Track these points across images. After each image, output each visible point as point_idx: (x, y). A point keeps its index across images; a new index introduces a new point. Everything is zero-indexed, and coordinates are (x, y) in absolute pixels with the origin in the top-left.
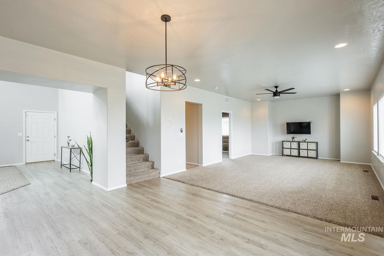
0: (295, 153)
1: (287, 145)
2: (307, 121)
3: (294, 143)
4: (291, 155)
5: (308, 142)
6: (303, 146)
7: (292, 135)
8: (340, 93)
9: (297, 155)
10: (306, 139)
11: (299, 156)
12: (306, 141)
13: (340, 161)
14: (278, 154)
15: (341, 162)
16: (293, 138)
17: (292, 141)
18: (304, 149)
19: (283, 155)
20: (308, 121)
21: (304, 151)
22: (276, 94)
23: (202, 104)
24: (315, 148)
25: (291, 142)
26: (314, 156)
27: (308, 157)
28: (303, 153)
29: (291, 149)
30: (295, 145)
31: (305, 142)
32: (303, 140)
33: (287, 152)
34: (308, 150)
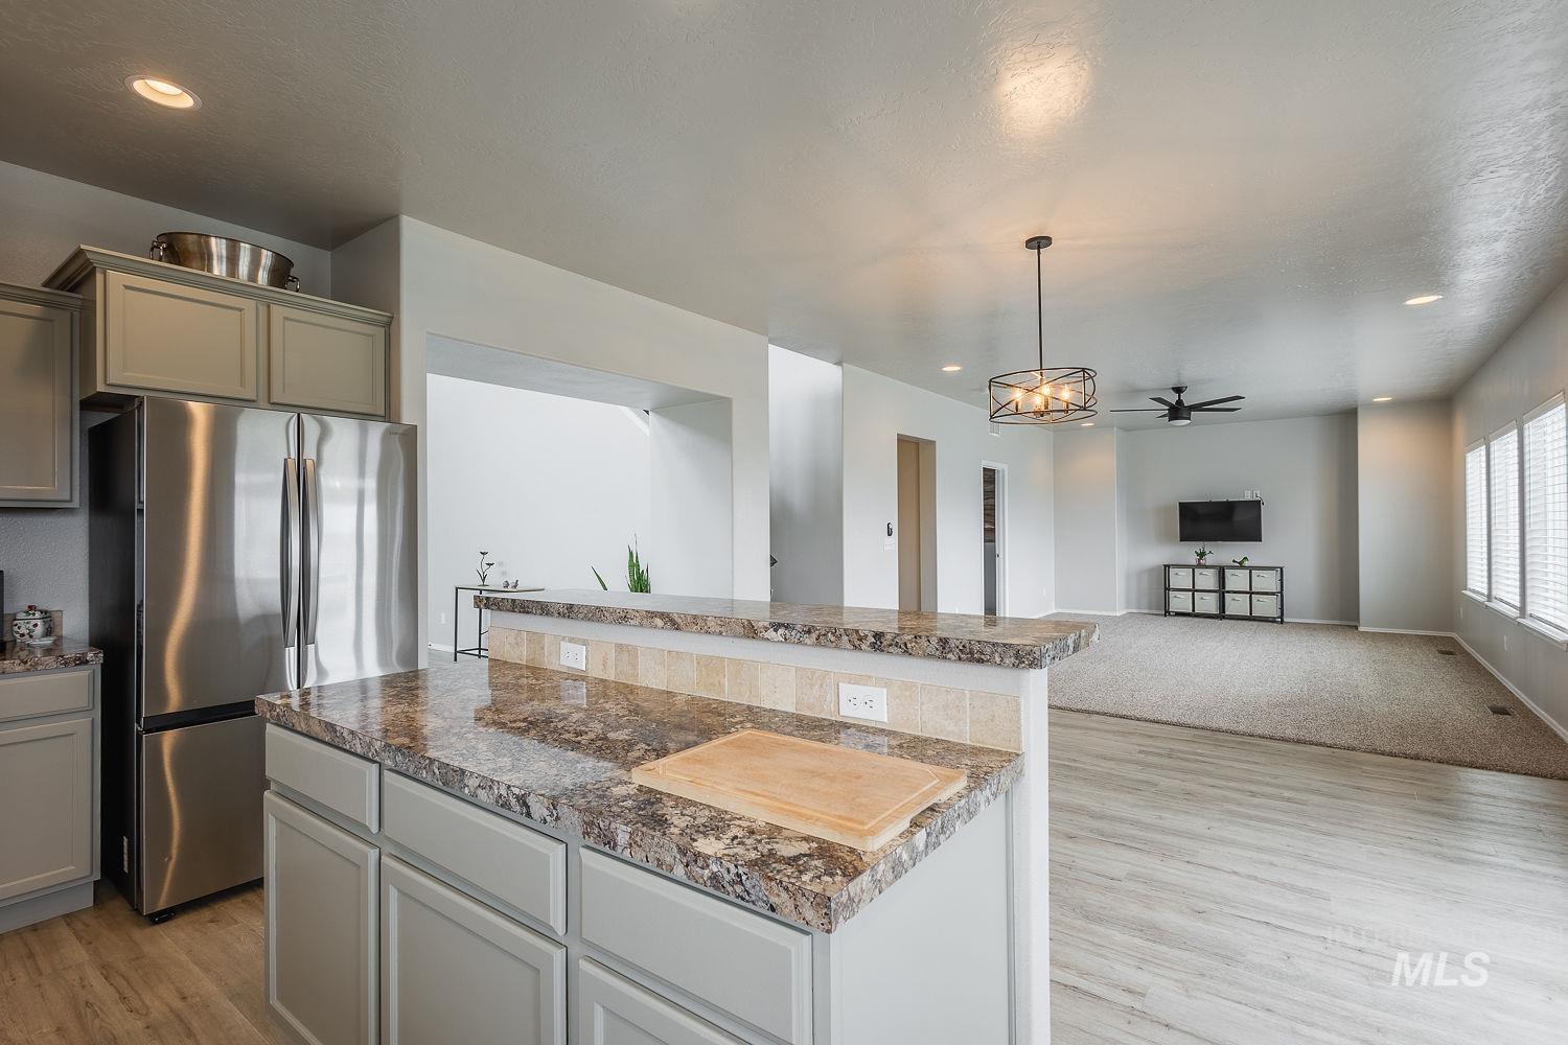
0: (1208, 604)
1: (1181, 578)
2: (1246, 499)
3: (1205, 571)
4: (1194, 610)
5: (1251, 569)
6: (1235, 581)
7: (1198, 546)
8: (1356, 409)
9: (1214, 610)
10: (1245, 558)
11: (1222, 615)
12: (1246, 563)
13: (1356, 628)
14: (1146, 611)
15: (1361, 629)
16: (1202, 555)
17: (1200, 566)
18: (1235, 592)
19: (1167, 613)
20: (1248, 497)
21: (1236, 596)
22: (1177, 411)
23: (933, 443)
24: (1275, 588)
25: (1193, 568)
26: (1274, 612)
27: (1251, 618)
28: (1236, 605)
29: (1194, 591)
30: (1208, 579)
31: (1241, 566)
32: (1234, 561)
33: (1180, 602)
34: (1251, 593)
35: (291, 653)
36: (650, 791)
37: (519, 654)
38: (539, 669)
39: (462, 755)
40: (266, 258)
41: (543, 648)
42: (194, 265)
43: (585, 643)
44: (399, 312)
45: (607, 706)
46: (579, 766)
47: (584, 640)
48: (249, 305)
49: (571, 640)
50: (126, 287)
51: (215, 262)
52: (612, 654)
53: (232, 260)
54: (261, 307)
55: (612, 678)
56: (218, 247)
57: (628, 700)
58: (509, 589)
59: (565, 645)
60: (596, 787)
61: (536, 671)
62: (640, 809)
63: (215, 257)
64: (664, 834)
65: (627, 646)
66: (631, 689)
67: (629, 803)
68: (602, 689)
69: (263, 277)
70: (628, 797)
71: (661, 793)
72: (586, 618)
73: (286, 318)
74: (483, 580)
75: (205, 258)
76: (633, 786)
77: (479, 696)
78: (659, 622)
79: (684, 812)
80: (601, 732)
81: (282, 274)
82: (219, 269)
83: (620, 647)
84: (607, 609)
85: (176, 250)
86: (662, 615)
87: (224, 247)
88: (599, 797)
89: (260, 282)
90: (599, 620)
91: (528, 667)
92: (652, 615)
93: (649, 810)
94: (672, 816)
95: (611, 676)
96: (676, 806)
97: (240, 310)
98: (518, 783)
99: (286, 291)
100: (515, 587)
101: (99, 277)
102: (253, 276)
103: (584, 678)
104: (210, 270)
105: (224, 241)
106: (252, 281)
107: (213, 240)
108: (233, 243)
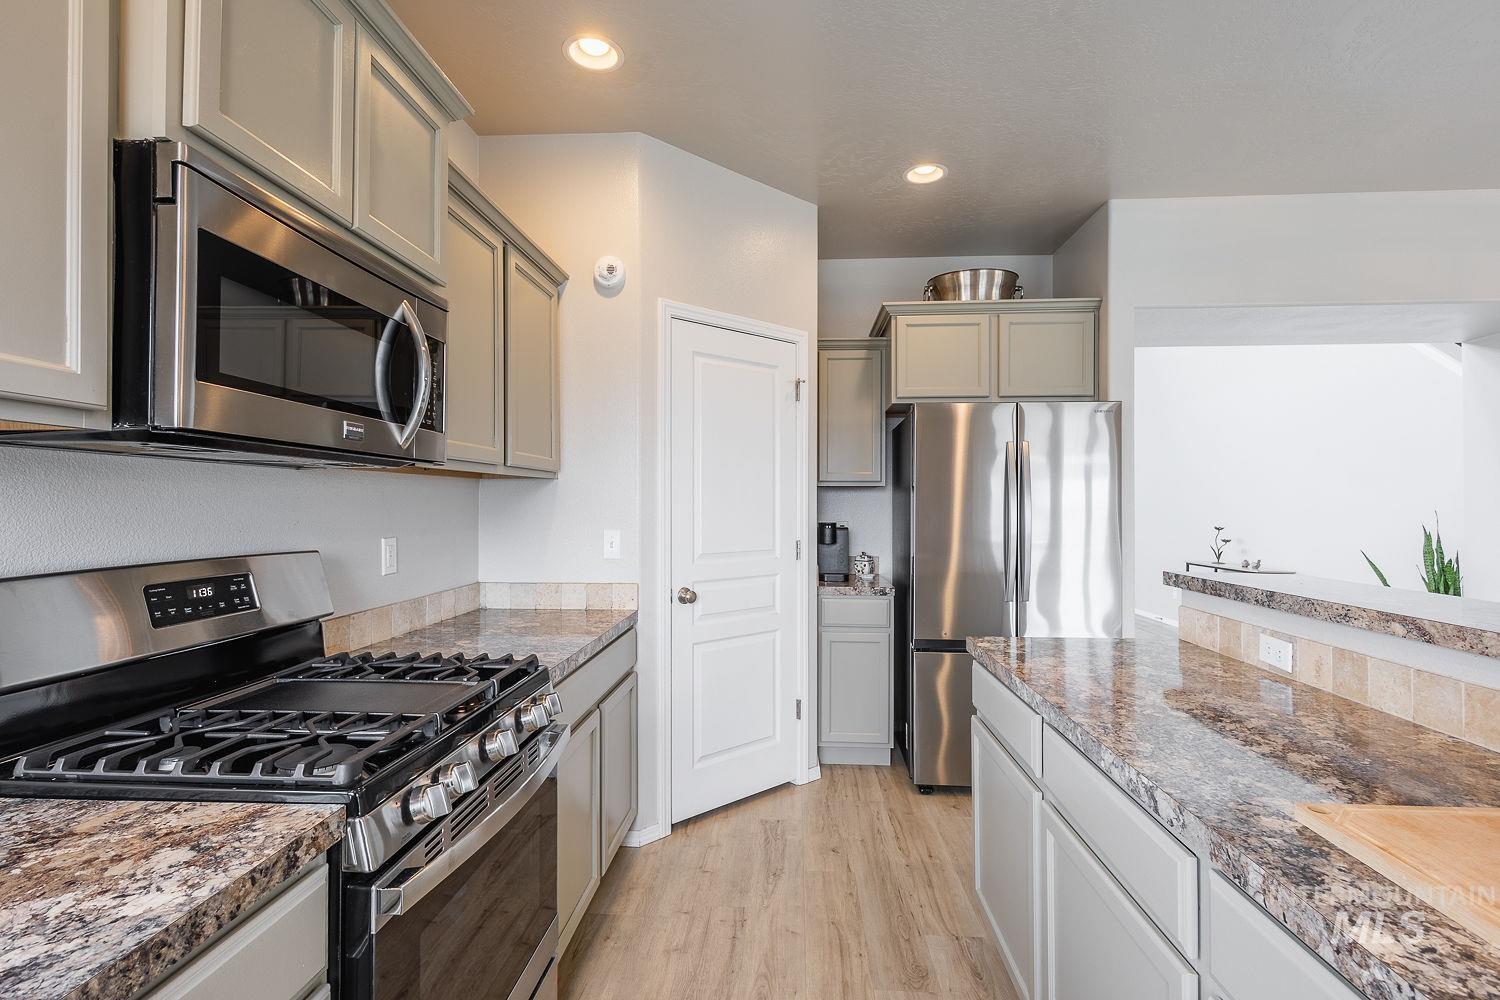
35: (1012, 606)
36: (1316, 838)
37: (1213, 640)
38: (1234, 660)
39: (1105, 728)
40: (999, 276)
41: (1239, 638)
42: (950, 296)
43: (1291, 639)
44: (1107, 297)
45: (1305, 721)
46: (1231, 778)
47: (1291, 637)
48: (983, 319)
49: (1274, 634)
50: (908, 325)
51: (963, 290)
52: (1329, 660)
53: (974, 286)
54: (992, 319)
55: (1329, 689)
56: (965, 278)
57: (1341, 721)
58: (1250, 569)
59: (1264, 639)
60: (1240, 807)
61: (1229, 662)
62: (1290, 854)
63: (963, 287)
64: (1310, 897)
65: (1351, 652)
66: (1352, 708)
67: (1276, 842)
68: (1311, 698)
69: (996, 293)
70: (1281, 834)
71: (1331, 846)
72: (1290, 610)
73: (1011, 323)
74: (1218, 558)
75: (956, 288)
76: (1292, 824)
77: (1151, 675)
78: (1397, 627)
79: (1358, 883)
80: (1280, 748)
81: (1010, 288)
82: (965, 296)
83: (1341, 654)
84: (1321, 603)
85: (938, 289)
86: (1404, 620)
87: (969, 277)
88: (1240, 820)
89: (994, 298)
90: (1309, 615)
91: (1221, 656)
92: (1387, 618)
93: (1302, 861)
94: (1334, 879)
95: (1327, 685)
96: (1349, 871)
97: (980, 325)
98: (1148, 773)
99: (1015, 301)
100: (1257, 567)
101: (893, 322)
102: (988, 296)
103: (1288, 682)
104: (960, 298)
105: (968, 272)
106: (987, 299)
107: (962, 274)
108: (975, 272)
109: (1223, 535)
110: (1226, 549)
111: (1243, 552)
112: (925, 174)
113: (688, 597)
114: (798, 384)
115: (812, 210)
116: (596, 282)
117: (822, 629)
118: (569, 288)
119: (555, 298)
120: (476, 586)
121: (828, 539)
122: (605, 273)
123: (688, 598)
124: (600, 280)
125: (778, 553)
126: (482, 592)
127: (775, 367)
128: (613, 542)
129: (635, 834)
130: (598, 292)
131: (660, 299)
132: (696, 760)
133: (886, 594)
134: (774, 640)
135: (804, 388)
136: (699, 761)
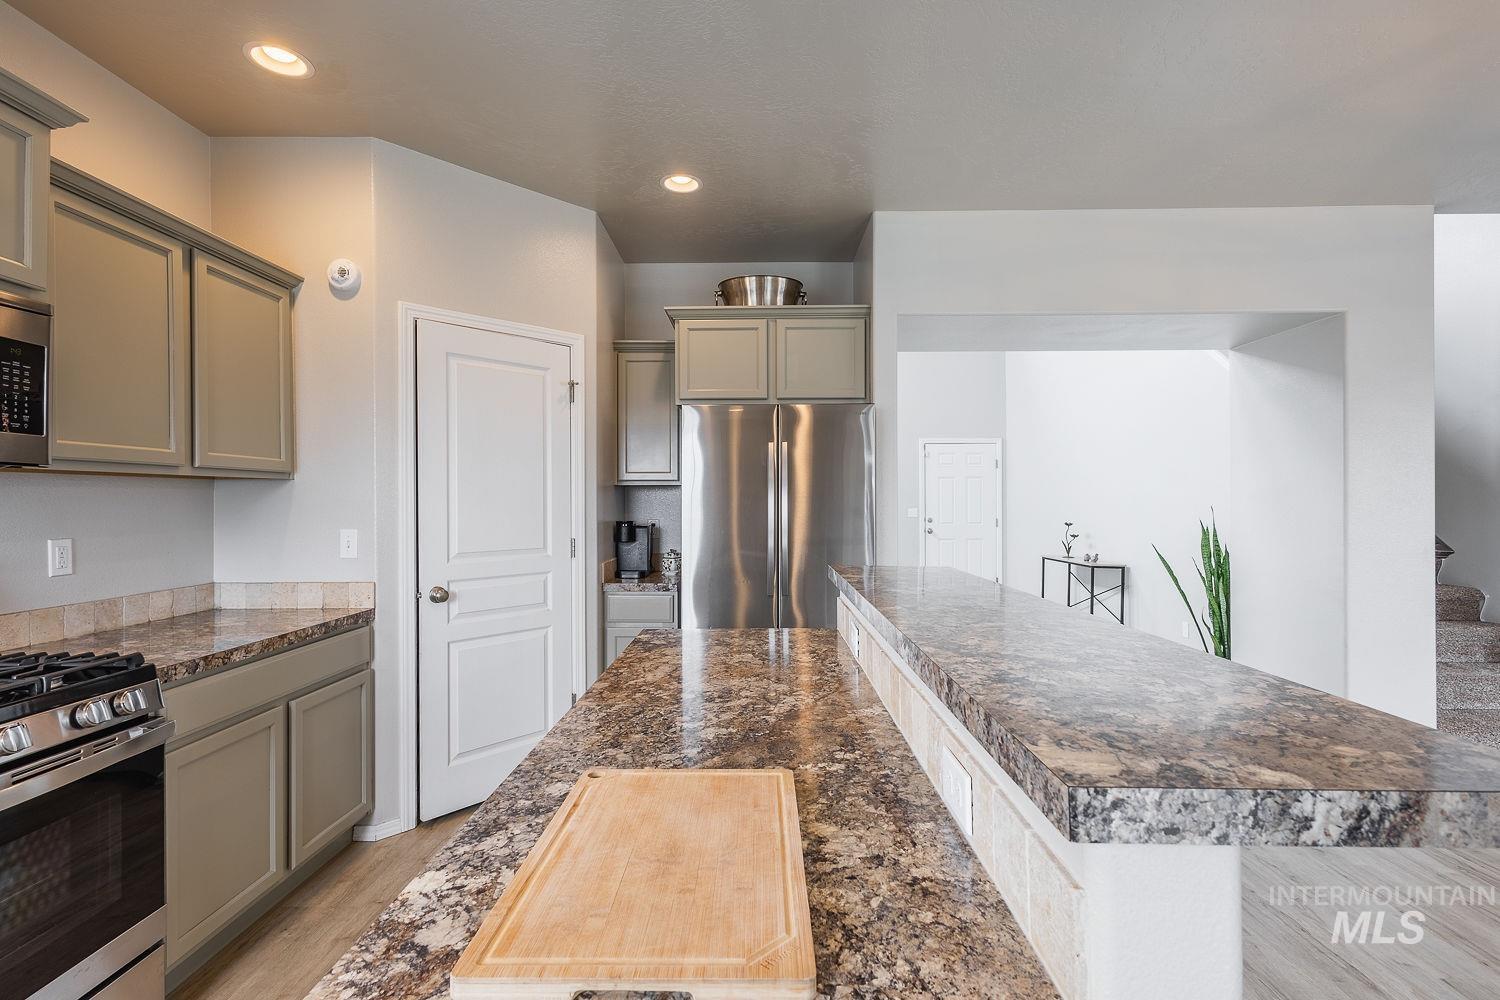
40: (782, 283)
42: (738, 301)
48: (761, 324)
50: (690, 330)
51: (749, 296)
53: (760, 292)
54: (770, 323)
56: (751, 283)
63: (749, 293)
69: (780, 299)
73: (787, 328)
74: (1068, 552)
75: (744, 293)
81: (793, 295)
82: (752, 300)
85: (727, 294)
87: (754, 283)
97: (757, 329)
100: (1095, 561)
102: (774, 302)
104: (746, 304)
105: (754, 278)
106: (772, 304)
107: (747, 279)
108: (761, 278)
109: (1072, 530)
110: (1074, 544)
111: (1091, 546)
112: (681, 184)
113: (438, 595)
114: (572, 385)
115: (590, 217)
116: (332, 287)
117: (608, 625)
118: (304, 293)
119: (285, 300)
120: (211, 587)
121: (624, 537)
122: (337, 276)
123: (442, 597)
124: (333, 283)
125: (550, 552)
126: (217, 593)
127: (546, 369)
128: (349, 542)
129: (371, 829)
130: (334, 295)
131: (399, 302)
132: (452, 758)
133: (669, 590)
134: (545, 637)
135: (579, 391)
136: (455, 758)
